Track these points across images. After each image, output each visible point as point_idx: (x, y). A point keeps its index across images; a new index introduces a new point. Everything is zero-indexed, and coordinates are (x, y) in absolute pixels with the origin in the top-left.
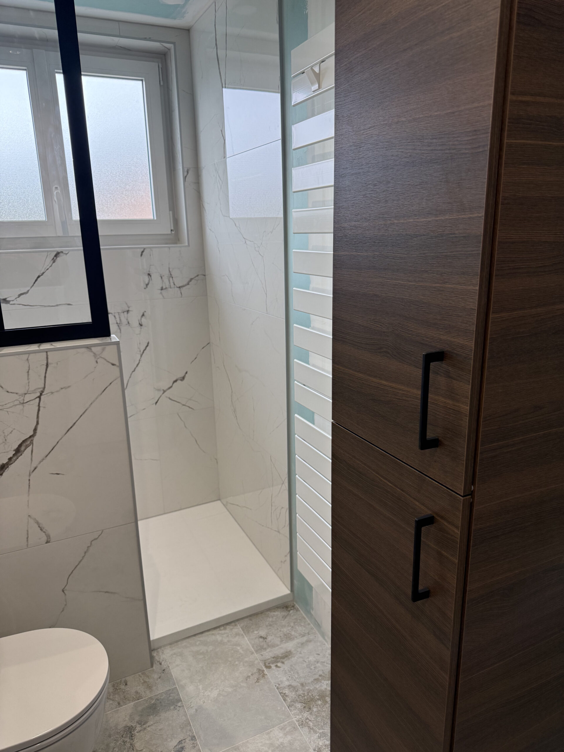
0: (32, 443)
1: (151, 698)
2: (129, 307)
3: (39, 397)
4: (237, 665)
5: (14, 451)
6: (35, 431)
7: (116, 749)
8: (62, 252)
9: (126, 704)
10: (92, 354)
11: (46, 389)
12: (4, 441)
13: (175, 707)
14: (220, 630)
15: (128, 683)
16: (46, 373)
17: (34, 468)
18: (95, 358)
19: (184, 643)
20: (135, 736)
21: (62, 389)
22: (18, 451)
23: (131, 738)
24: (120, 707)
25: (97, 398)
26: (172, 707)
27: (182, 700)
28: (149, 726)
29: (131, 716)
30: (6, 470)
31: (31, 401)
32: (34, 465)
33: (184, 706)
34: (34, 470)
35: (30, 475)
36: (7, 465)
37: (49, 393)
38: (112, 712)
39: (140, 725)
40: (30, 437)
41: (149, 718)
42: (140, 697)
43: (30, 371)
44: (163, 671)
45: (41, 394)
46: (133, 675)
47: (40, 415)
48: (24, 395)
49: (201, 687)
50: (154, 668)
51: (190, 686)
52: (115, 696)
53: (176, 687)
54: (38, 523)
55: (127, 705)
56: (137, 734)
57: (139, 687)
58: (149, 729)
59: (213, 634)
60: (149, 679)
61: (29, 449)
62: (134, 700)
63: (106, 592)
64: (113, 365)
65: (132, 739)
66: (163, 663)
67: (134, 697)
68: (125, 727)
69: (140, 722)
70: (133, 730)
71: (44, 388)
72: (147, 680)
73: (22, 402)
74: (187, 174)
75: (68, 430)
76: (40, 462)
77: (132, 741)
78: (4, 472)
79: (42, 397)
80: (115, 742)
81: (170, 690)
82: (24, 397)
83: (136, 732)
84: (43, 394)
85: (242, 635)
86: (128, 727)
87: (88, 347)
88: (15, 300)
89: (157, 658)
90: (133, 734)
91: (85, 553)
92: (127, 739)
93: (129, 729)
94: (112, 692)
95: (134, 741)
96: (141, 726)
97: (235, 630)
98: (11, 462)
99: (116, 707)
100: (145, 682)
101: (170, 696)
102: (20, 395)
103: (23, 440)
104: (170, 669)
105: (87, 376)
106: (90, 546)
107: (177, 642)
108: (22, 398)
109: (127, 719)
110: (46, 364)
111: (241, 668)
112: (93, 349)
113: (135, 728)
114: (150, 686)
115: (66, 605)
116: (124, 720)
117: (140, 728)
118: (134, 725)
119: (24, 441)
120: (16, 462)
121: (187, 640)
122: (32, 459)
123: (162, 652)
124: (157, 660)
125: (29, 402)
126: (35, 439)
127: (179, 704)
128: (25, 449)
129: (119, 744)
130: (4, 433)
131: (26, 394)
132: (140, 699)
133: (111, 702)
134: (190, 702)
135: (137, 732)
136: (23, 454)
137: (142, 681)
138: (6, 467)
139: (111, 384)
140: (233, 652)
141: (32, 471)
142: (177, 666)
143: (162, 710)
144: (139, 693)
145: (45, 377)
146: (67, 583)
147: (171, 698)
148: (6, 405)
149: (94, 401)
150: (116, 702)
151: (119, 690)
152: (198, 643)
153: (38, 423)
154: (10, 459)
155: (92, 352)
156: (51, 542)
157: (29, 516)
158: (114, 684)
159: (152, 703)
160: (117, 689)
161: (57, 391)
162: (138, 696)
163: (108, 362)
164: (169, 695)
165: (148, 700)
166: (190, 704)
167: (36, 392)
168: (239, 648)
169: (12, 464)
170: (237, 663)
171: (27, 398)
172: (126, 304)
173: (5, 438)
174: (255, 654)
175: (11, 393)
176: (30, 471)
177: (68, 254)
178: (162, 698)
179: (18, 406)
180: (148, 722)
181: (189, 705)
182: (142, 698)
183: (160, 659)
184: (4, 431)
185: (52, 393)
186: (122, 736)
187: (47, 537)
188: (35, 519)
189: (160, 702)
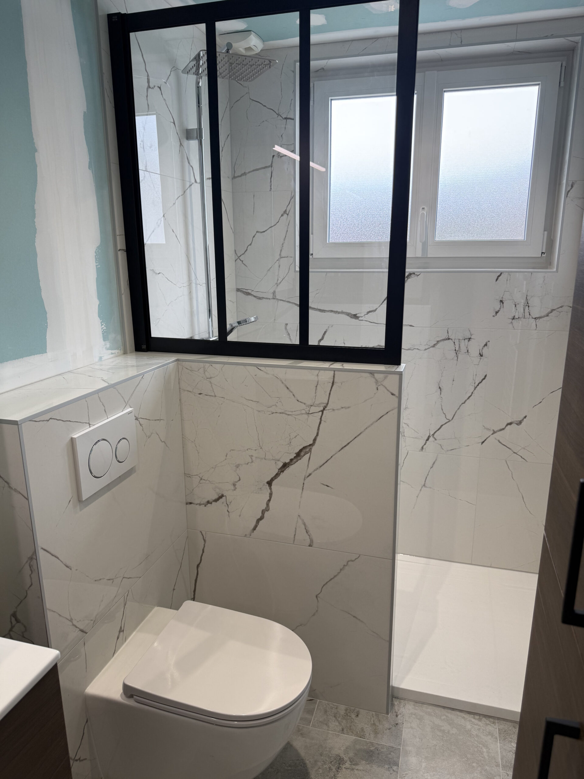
0: (310, 451)
1: (372, 744)
2: (471, 335)
3: (322, 411)
4: (473, 767)
5: (295, 454)
6: (314, 441)
7: (321, 770)
8: (414, 273)
9: (348, 734)
10: (374, 380)
11: (329, 405)
12: (289, 443)
13: (389, 768)
14: (474, 718)
15: (359, 715)
16: (331, 390)
17: (309, 474)
18: (376, 384)
19: (430, 709)
20: (341, 770)
21: (342, 408)
22: (298, 455)
23: (338, 769)
24: (342, 733)
25: (372, 424)
26: (387, 766)
27: (399, 767)
28: (357, 770)
29: (347, 748)
30: (287, 468)
31: (315, 413)
32: (310, 471)
33: (399, 773)
34: (308, 476)
35: (305, 479)
36: (288, 464)
37: (330, 409)
38: (334, 733)
39: (351, 762)
40: (310, 445)
41: (361, 762)
42: (362, 736)
43: (318, 386)
44: (396, 725)
45: (324, 409)
46: (367, 711)
47: (320, 427)
48: (310, 406)
49: (424, 765)
50: (389, 716)
51: (414, 757)
52: (343, 720)
53: (400, 749)
54: (305, 524)
55: (348, 736)
56: (344, 769)
57: (366, 726)
58: (356, 772)
59: (464, 718)
60: (379, 723)
61: (307, 456)
62: (357, 735)
63: (354, 617)
64: (393, 394)
65: (338, 771)
66: (399, 716)
67: (358, 733)
68: (337, 755)
69: (351, 760)
70: (342, 763)
71: (328, 404)
72: (377, 724)
73: (308, 412)
74: (571, 189)
75: (342, 448)
76: (315, 470)
77: (336, 773)
78: (285, 470)
79: (325, 412)
80: (323, 763)
81: (393, 747)
82: (310, 408)
83: (344, 766)
84: (326, 409)
85: (496, 738)
86: (340, 757)
87: (372, 373)
88: (364, 317)
89: (396, 708)
90: (340, 767)
91: (341, 570)
92: (333, 768)
93: (340, 759)
94: (342, 715)
95: (338, 774)
96: (351, 765)
97: (490, 728)
98: (292, 463)
99: (339, 732)
100: (374, 724)
101: (390, 754)
102: (307, 406)
103: (304, 446)
104: (403, 727)
105: (366, 400)
106: (346, 565)
107: (423, 703)
108: (308, 409)
109: (342, 749)
110: (332, 382)
111: (477, 773)
112: (376, 375)
113: (345, 763)
114: (377, 731)
115: (317, 611)
116: (340, 748)
117: (349, 766)
118: (345, 759)
119: (304, 448)
120: (295, 464)
121: (434, 708)
122: (308, 466)
123: (404, 705)
124: (395, 710)
125: (313, 414)
126: (314, 448)
127: (395, 768)
128: (304, 455)
129: (325, 767)
130: (290, 436)
131: (311, 406)
132: (363, 738)
133: (337, 724)
134: (406, 773)
135: (345, 768)
136: (302, 459)
137: (372, 722)
138: (287, 466)
139: (387, 413)
140: (476, 750)
141: (307, 476)
142: (412, 728)
143: (377, 762)
144: (364, 732)
145: (330, 394)
146: (321, 591)
147: (390, 756)
148: (295, 412)
149: (369, 426)
150: (341, 726)
151: (348, 717)
152: (443, 717)
153: (317, 435)
154: (291, 460)
155: (374, 378)
156: (313, 546)
157: (299, 516)
158: (347, 708)
159: (371, 749)
160: (347, 715)
161: (338, 409)
162: (362, 734)
163: (388, 390)
164: (389, 752)
165: (368, 743)
166: (405, 776)
167: (321, 407)
168: (485, 750)
169: (292, 465)
170: (474, 764)
171: (313, 409)
172: (470, 331)
173: (290, 440)
174: (501, 769)
175: (301, 402)
176: (305, 475)
177: (419, 276)
178: (382, 750)
179: (304, 415)
180: (358, 765)
181: (403, 776)
182: (364, 738)
183: (399, 710)
184: (291, 435)
185: (334, 410)
186: (331, 762)
187: (310, 540)
188: (303, 520)
189: (378, 754)
